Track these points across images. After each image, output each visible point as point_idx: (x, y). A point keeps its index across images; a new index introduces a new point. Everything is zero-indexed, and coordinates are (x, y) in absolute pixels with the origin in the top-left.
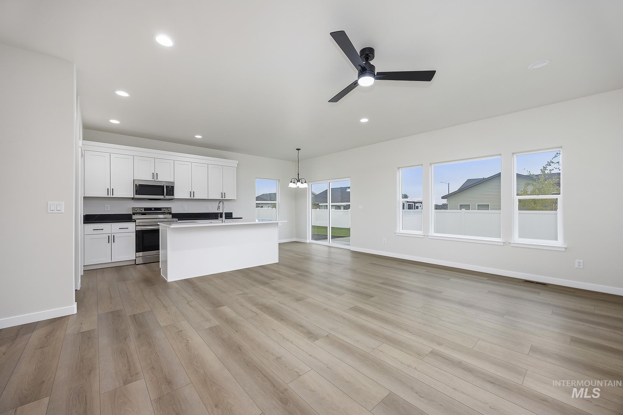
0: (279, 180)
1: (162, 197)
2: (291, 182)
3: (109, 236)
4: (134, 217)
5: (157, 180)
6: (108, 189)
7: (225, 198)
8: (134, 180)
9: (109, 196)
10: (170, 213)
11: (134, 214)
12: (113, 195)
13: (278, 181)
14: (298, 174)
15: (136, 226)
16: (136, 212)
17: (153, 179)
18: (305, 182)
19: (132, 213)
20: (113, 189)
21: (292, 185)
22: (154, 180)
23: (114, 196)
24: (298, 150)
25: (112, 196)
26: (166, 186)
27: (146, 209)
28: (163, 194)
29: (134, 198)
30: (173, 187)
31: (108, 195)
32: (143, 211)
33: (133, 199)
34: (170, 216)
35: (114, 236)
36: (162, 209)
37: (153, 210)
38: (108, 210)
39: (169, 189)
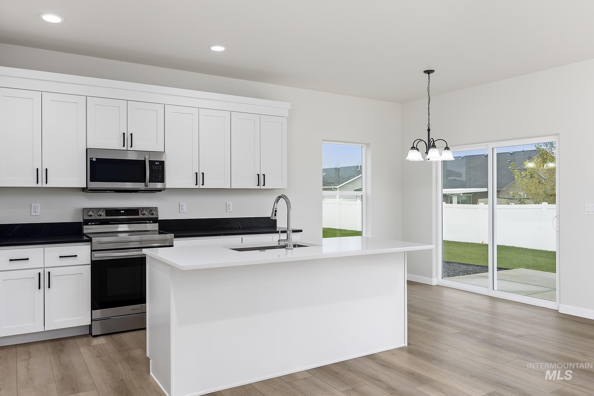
0: (368, 145)
1: (140, 186)
2: (413, 148)
3: (39, 274)
4: (87, 229)
5: (131, 149)
6: (37, 169)
7: (264, 185)
8: (87, 150)
9: (40, 185)
10: (155, 220)
11: (86, 222)
12: (47, 183)
13: (365, 146)
14: (429, 130)
15: (92, 251)
16: (90, 218)
17: (124, 146)
18: (447, 148)
19: (82, 221)
20: (46, 169)
21: (414, 156)
22: (125, 148)
23: (49, 185)
24: (429, 74)
25: (44, 185)
26: (150, 161)
27: (110, 212)
28: (143, 180)
29: (87, 188)
30: (162, 163)
31: (38, 183)
32: (104, 217)
33: (83, 190)
34: (155, 227)
35: (49, 273)
36: (140, 211)
37: (122, 214)
38: (36, 214)
39: (156, 168)
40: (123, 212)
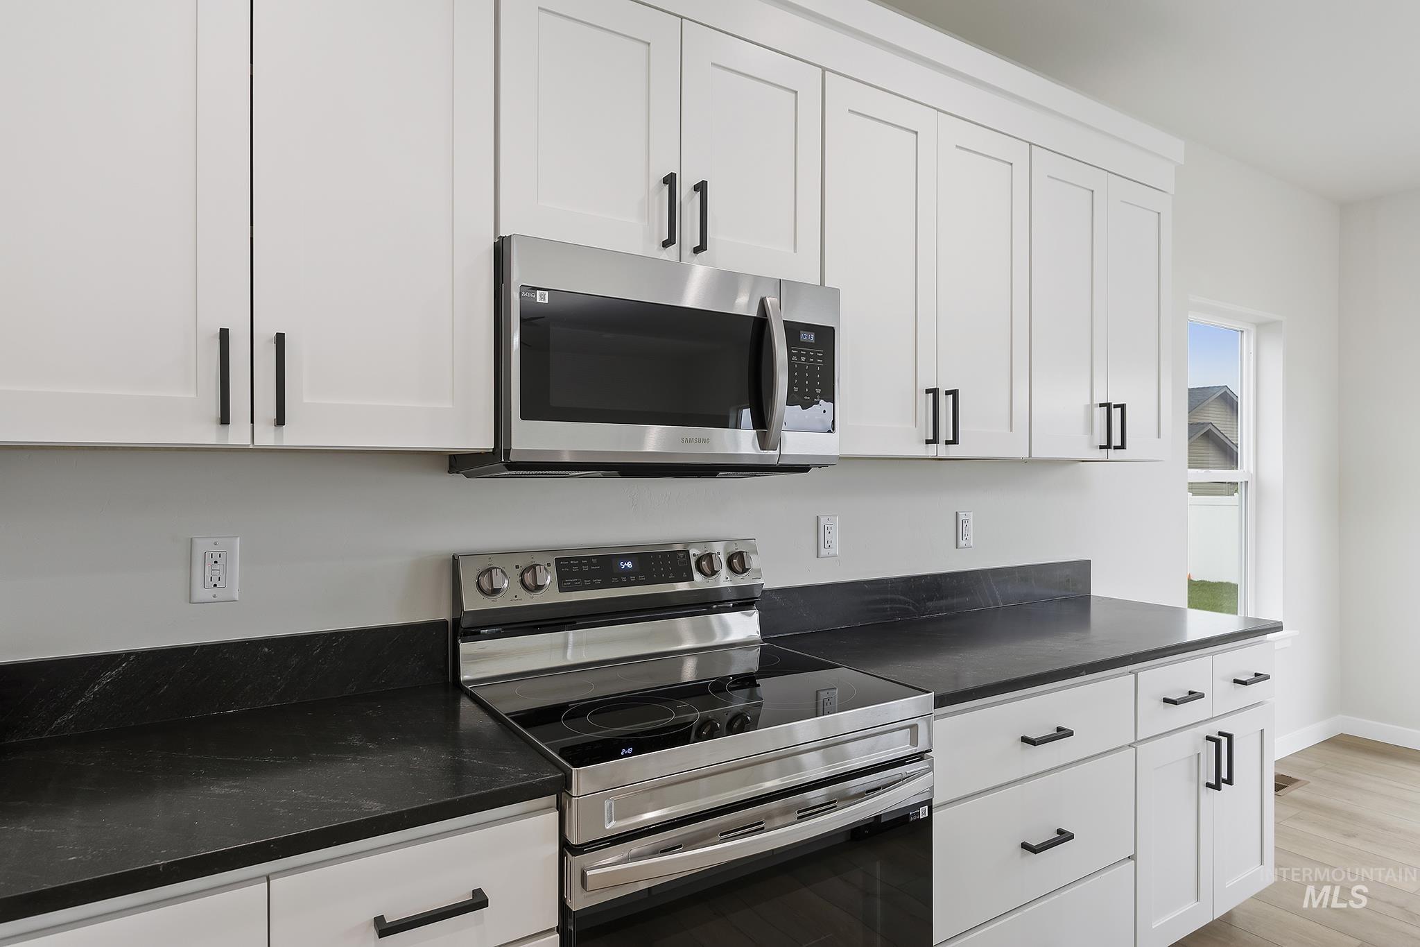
5: (696, 260)
7: (1122, 446)
9: (238, 435)
11: (469, 626)
12: (280, 420)
13: (1253, 328)
16: (488, 604)
17: (670, 242)
20: (280, 340)
22: (672, 255)
29: (494, 451)
31: (225, 419)
32: (551, 594)
36: (693, 561)
37: (625, 579)
38: (220, 594)
39: (803, 359)
40: (629, 565)
